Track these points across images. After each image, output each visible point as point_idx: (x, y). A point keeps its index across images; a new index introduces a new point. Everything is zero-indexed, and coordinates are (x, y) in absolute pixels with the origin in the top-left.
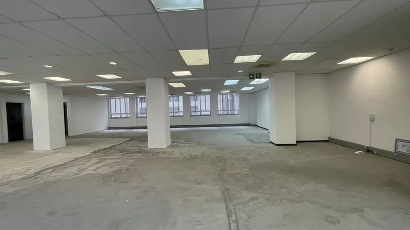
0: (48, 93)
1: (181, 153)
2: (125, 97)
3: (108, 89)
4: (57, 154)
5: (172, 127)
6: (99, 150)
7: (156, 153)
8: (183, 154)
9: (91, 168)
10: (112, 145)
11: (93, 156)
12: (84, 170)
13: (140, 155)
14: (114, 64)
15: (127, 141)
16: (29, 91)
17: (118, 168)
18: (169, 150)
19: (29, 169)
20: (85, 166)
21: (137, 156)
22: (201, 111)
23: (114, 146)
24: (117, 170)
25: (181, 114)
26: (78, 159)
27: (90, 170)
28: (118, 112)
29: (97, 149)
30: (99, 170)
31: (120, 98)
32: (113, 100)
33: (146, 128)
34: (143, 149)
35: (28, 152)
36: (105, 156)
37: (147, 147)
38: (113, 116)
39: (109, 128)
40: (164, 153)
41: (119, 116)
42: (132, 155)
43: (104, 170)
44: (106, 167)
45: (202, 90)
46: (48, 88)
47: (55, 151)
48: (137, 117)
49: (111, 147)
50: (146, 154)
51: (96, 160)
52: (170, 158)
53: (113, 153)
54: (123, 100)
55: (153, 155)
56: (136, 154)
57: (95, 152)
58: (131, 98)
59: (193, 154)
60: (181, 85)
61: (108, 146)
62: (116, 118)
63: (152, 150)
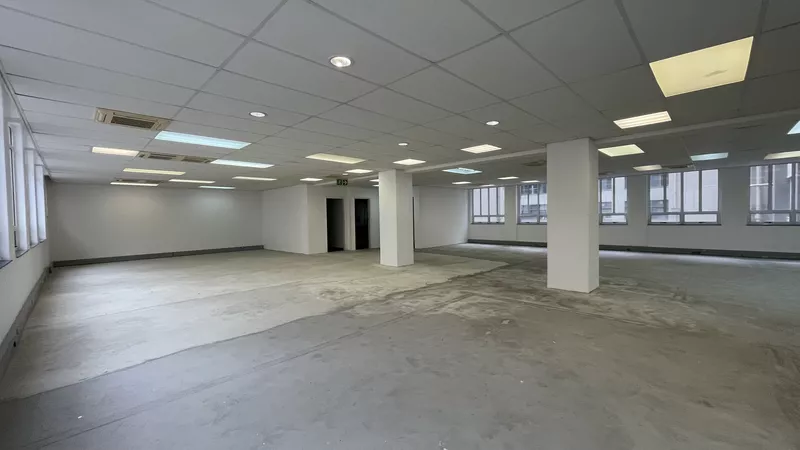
0: (397, 182)
1: (631, 312)
2: (498, 184)
3: (472, 172)
4: (407, 275)
5: (603, 248)
6: (459, 277)
7: (568, 300)
8: (638, 314)
9: (452, 305)
10: (478, 271)
11: (454, 284)
12: (442, 306)
13: (533, 298)
14: (494, 123)
15: (501, 268)
16: (377, 183)
17: (493, 314)
18: (599, 299)
19: (379, 289)
20: (443, 300)
21: (528, 299)
22: (682, 214)
23: (482, 273)
24: (493, 318)
25: (621, 219)
26: (431, 286)
27: (451, 308)
28: (485, 213)
29: (457, 274)
30: (465, 312)
31: (489, 188)
32: (476, 192)
33: (544, 245)
34: (536, 286)
35: (375, 265)
36: (468, 288)
37: (546, 284)
38: (477, 220)
39: (470, 241)
40: (586, 302)
41: (485, 220)
42: (515, 294)
43: (472, 313)
44: (474, 308)
45: (695, 158)
46: (397, 175)
47: (403, 268)
48: (519, 223)
49: (477, 274)
50: (544, 299)
51: (455, 293)
52: (600, 316)
53: (483, 285)
54: (493, 191)
55: (560, 303)
56: (525, 296)
57: (454, 279)
58: (509, 186)
59: (671, 321)
60: (633, 149)
61: (472, 272)
62: (480, 223)
63: (557, 293)
